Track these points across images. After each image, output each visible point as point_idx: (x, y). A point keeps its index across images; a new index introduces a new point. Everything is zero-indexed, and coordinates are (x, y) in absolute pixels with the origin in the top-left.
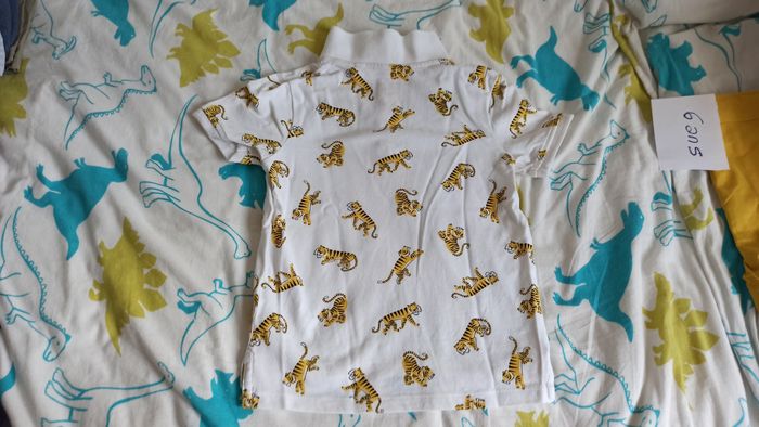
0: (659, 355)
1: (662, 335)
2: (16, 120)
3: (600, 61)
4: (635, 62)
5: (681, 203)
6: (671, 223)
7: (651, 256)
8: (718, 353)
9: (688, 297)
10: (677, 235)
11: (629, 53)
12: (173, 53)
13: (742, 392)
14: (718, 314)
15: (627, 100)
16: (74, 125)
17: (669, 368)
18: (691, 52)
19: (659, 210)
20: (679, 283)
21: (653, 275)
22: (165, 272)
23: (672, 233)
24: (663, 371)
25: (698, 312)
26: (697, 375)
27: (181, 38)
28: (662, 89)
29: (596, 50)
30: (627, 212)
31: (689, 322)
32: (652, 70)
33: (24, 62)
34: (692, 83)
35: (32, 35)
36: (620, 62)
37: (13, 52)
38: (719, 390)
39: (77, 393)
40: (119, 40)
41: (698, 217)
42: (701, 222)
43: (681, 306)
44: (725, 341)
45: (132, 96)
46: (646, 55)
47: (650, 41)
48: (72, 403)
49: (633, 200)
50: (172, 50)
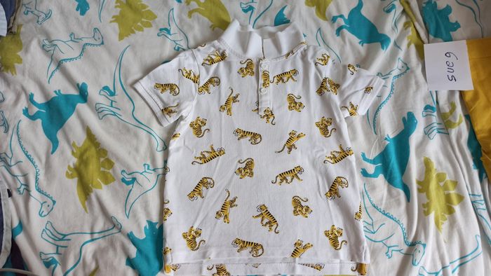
0: (426, 209)
1: (428, 196)
2: (16, 64)
3: (391, 19)
4: (414, 20)
5: (442, 111)
6: (435, 125)
7: (422, 145)
8: (463, 207)
9: (445, 171)
10: (439, 132)
11: (410, 13)
12: (114, 19)
13: (478, 232)
14: (464, 182)
15: (409, 45)
16: (53, 67)
17: (432, 217)
18: (451, 12)
19: (427, 116)
20: (439, 163)
21: (423, 159)
22: (113, 160)
23: (436, 131)
24: (428, 219)
25: (451, 181)
26: (450, 220)
27: (119, 9)
28: (431, 37)
29: (389, 11)
30: (406, 118)
31: (446, 188)
32: (425, 24)
33: (19, 26)
34: (451, 33)
35: (23, 9)
36: (404, 19)
37: (12, 21)
38: (463, 230)
39: (61, 237)
40: (79, 12)
41: (453, 121)
42: (454, 124)
43: (440, 177)
44: (468, 200)
45: (88, 48)
46: (421, 15)
47: (424, 5)
48: (58, 243)
49: (411, 111)
50: (113, 17)
